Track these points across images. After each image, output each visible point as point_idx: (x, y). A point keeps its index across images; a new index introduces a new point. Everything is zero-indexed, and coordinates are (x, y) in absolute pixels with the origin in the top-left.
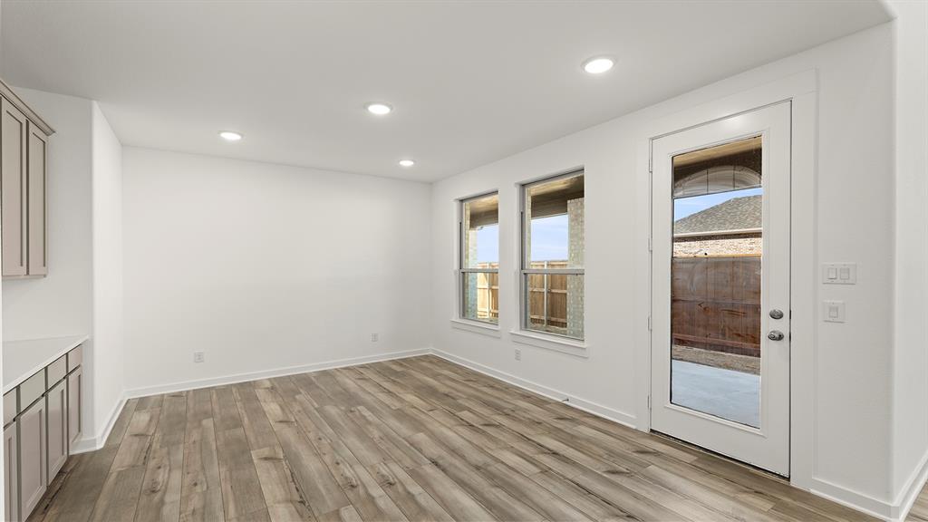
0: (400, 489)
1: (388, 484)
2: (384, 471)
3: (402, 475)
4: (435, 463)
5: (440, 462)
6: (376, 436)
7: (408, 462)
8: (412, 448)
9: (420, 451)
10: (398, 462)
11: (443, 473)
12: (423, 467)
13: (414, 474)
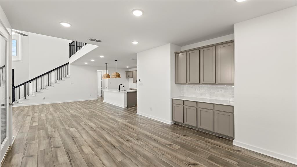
0: (125, 139)
1: (128, 140)
2: (130, 143)
3: (125, 143)
4: (115, 147)
5: (113, 148)
6: (139, 157)
7: (124, 147)
8: (123, 152)
9: (120, 151)
10: (127, 147)
11: (113, 144)
12: (119, 145)
13: (122, 143)
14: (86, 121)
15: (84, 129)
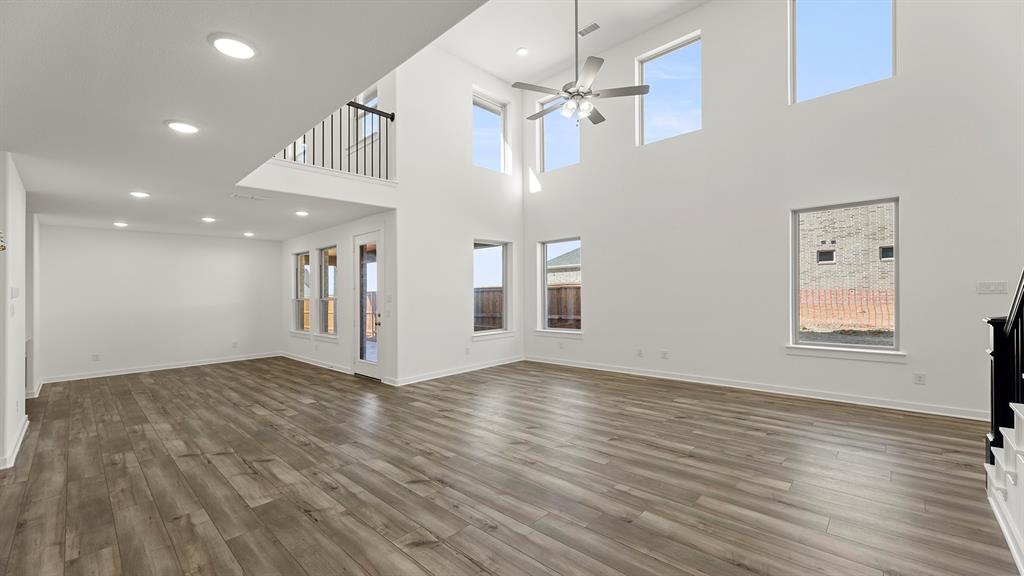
14: (282, 422)
15: (282, 403)
